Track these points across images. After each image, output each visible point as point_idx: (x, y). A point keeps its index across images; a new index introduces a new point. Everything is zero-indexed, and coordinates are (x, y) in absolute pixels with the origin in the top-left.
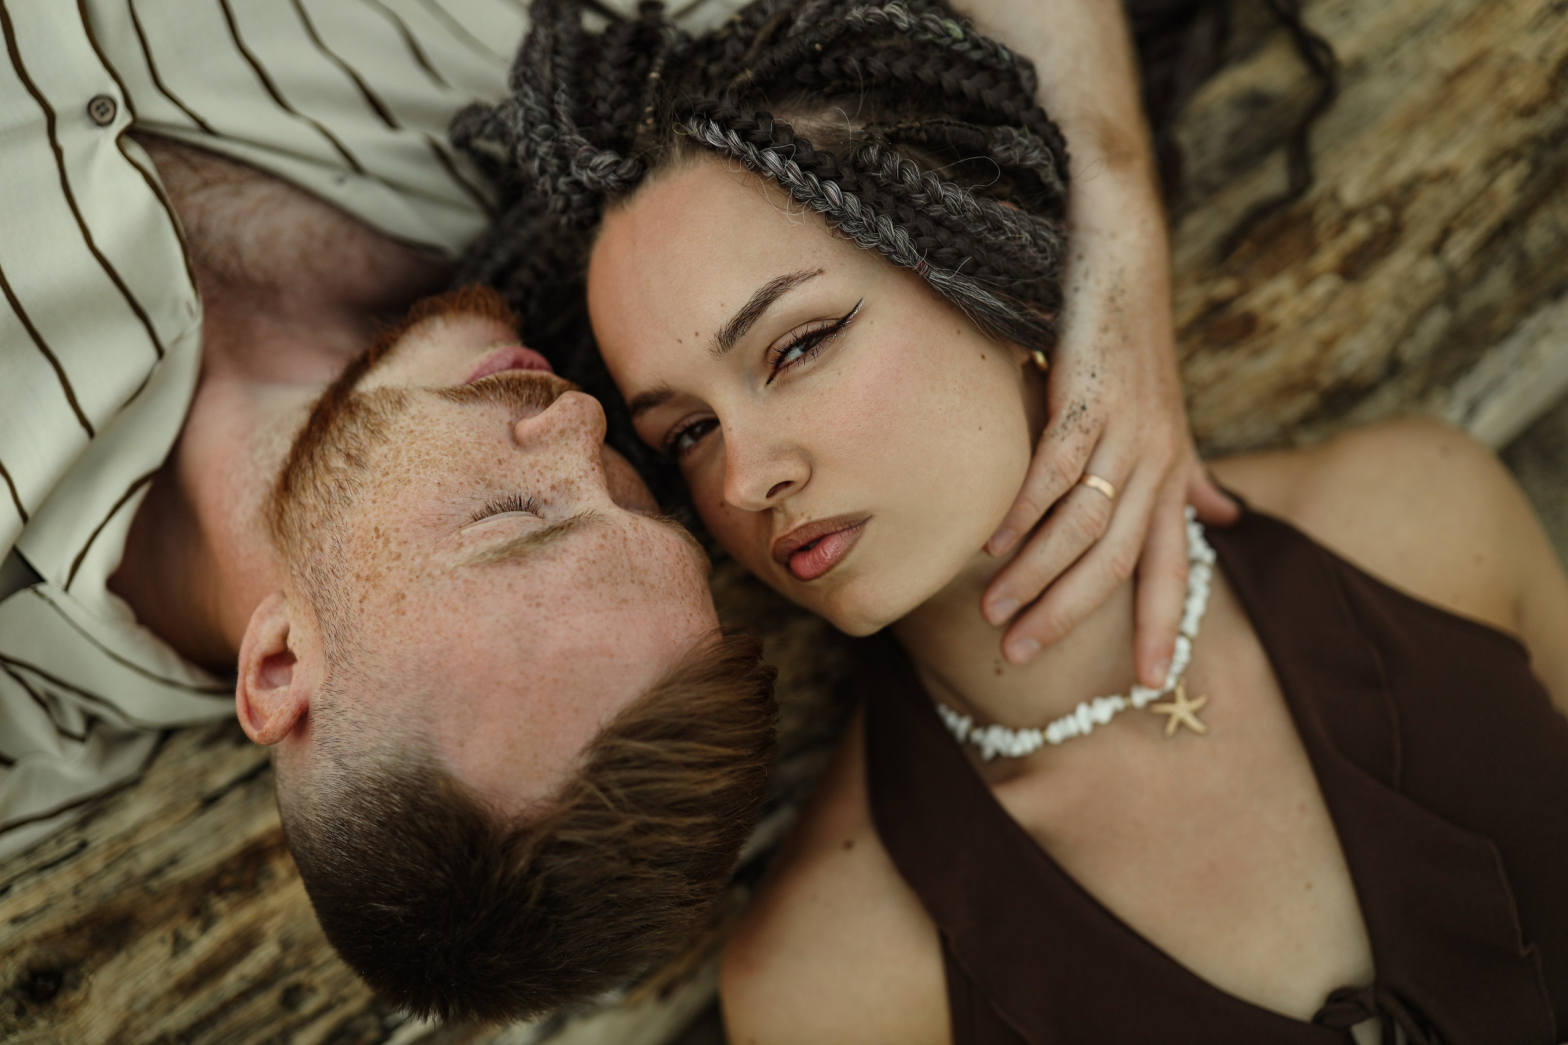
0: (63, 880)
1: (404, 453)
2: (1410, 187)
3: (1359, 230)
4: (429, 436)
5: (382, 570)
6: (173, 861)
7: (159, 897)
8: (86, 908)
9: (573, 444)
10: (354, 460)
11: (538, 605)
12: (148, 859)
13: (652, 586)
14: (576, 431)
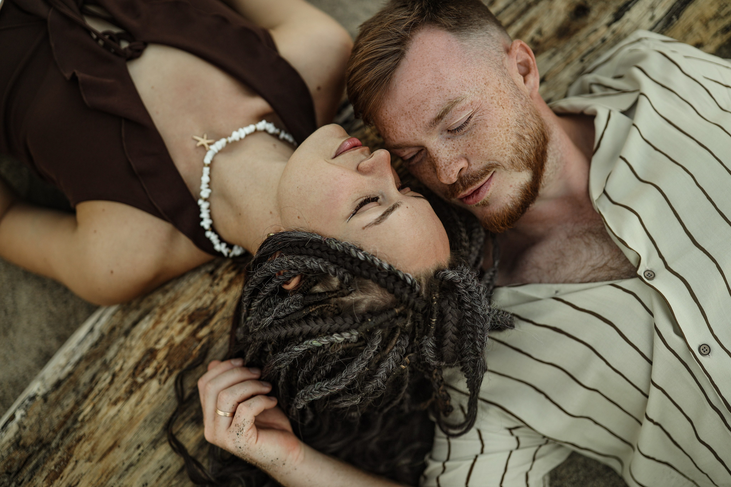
0: (585, 47)
1: (504, 139)
2: (130, 392)
3: (149, 371)
4: (497, 148)
5: (496, 94)
6: (550, 58)
7: (552, 47)
8: (574, 39)
9: (446, 161)
10: (521, 137)
12: (559, 58)
13: (402, 115)
14: (446, 166)
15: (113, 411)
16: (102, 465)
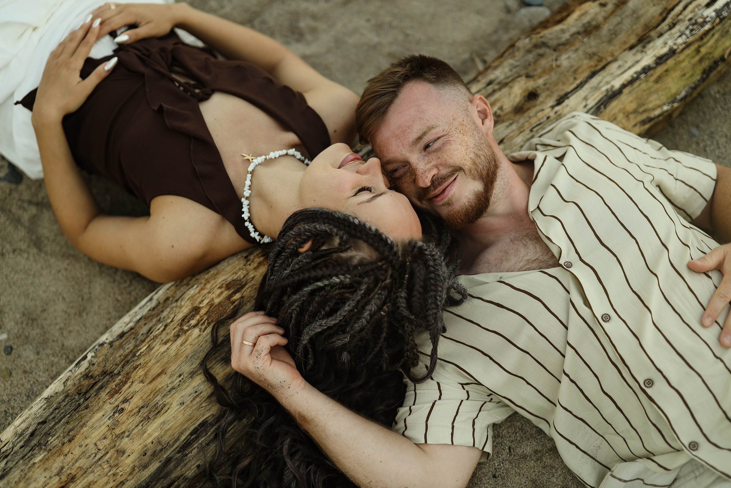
0: (534, 121)
1: (465, 153)
2: (178, 336)
3: (193, 322)
4: (460, 159)
5: (460, 126)
6: (508, 127)
7: (508, 119)
8: (526, 114)
9: (422, 170)
10: (477, 155)
11: (420, 118)
12: (514, 127)
13: (393, 137)
14: (422, 174)
15: (164, 348)
16: (151, 386)
